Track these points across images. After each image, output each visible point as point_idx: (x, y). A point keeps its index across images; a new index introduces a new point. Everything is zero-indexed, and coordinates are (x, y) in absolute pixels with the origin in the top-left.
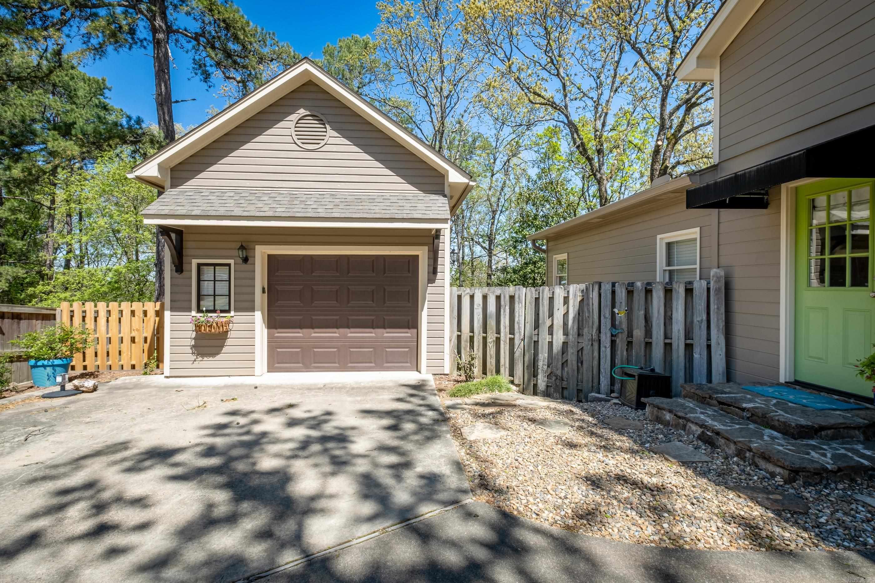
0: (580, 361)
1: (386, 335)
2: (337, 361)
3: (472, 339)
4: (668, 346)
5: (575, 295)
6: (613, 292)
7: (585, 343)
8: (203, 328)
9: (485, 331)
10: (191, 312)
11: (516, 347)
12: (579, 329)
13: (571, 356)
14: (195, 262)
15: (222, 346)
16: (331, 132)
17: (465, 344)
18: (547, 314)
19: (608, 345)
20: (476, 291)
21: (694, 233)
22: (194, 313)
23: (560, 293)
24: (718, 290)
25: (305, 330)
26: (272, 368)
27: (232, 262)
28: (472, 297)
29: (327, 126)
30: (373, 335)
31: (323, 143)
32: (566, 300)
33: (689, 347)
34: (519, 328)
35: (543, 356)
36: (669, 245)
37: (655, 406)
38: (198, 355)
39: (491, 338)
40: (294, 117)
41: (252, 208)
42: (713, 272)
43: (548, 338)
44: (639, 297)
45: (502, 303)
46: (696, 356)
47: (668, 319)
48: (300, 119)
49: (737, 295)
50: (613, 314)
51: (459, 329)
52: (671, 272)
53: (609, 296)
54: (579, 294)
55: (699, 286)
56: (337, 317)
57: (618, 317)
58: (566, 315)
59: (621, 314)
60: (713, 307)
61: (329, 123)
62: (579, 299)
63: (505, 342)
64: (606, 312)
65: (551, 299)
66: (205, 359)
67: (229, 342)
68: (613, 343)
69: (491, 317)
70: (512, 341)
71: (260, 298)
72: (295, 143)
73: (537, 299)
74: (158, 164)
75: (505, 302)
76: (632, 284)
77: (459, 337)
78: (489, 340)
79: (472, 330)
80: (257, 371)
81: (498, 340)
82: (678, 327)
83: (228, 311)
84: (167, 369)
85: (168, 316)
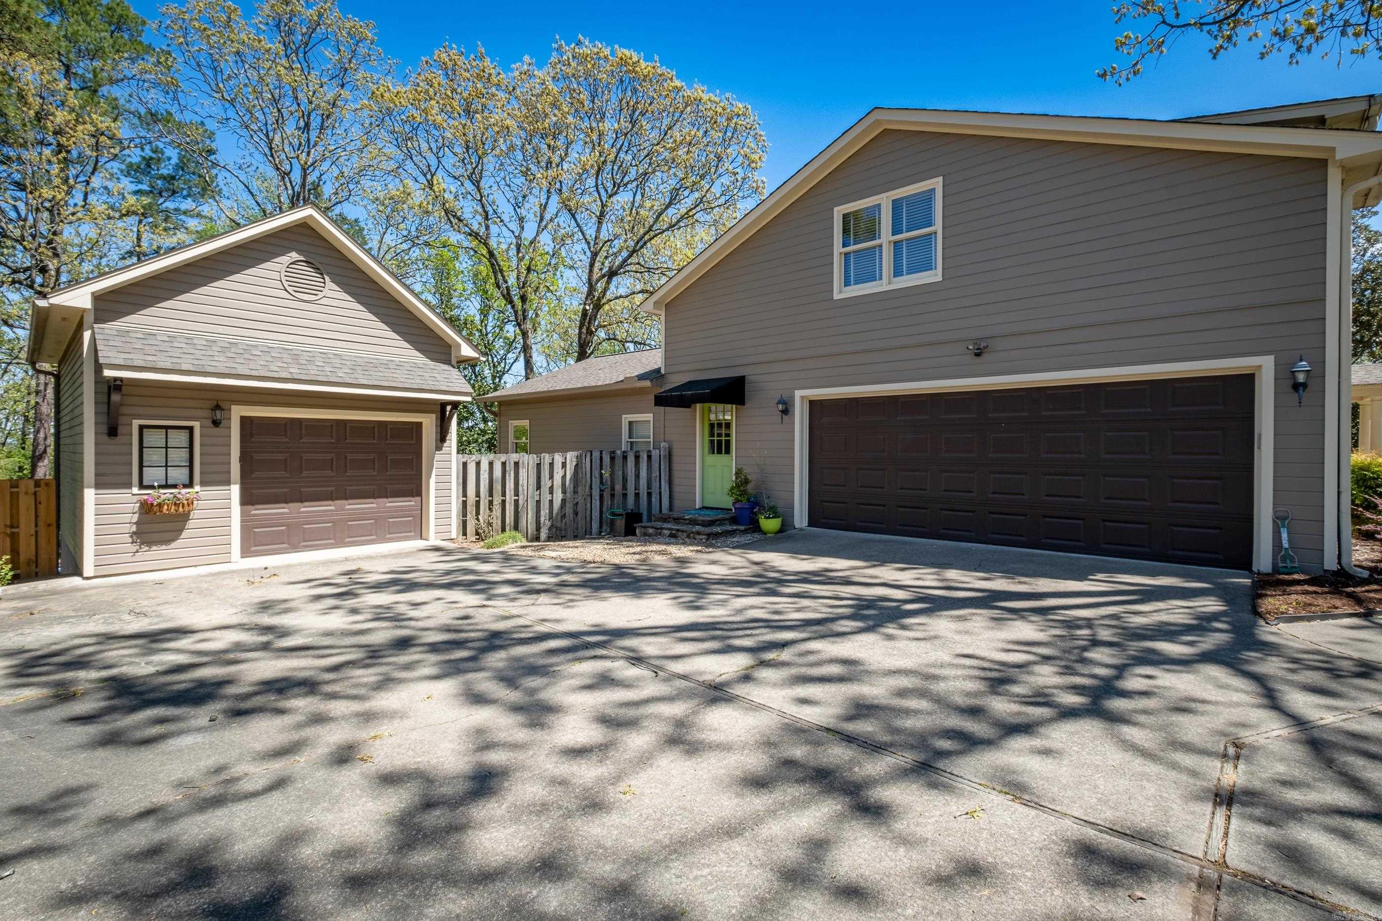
0: (576, 513)
1: (388, 505)
2: (332, 536)
3: (478, 503)
4: (637, 495)
5: (571, 461)
6: (601, 458)
7: (580, 499)
8: (166, 507)
9: (491, 494)
10: (131, 488)
11: (520, 507)
12: (574, 488)
13: (569, 510)
14: (136, 423)
15: (181, 531)
16: (330, 284)
17: (471, 509)
18: (547, 476)
19: (598, 498)
20: (483, 458)
21: (649, 417)
22: (135, 490)
23: (558, 459)
24: (665, 456)
25: (291, 505)
26: (246, 552)
27: (196, 425)
28: (478, 464)
29: (327, 278)
30: (375, 505)
31: (321, 295)
32: (564, 465)
33: (649, 494)
34: (523, 490)
35: (545, 512)
36: (630, 423)
37: (642, 527)
38: (142, 543)
39: (497, 500)
40: (285, 260)
42: (663, 444)
43: (549, 497)
44: (619, 461)
45: (508, 468)
46: (653, 500)
47: (637, 476)
48: (291, 264)
49: (675, 459)
50: (601, 475)
51: (465, 494)
52: (632, 443)
53: (598, 461)
54: (575, 460)
55: (655, 453)
56: (333, 488)
57: (604, 476)
58: (564, 477)
59: (606, 474)
60: (662, 467)
61: (328, 274)
62: (574, 464)
63: (510, 503)
64: (596, 473)
65: (552, 465)
66: (154, 548)
67: (191, 524)
68: (601, 496)
69: (497, 482)
70: (516, 502)
71: (235, 467)
72: (286, 290)
73: (539, 465)
74: (93, 293)
75: (510, 468)
76: (614, 452)
77: (464, 503)
78: (495, 503)
79: (478, 495)
80: (234, 556)
81: (504, 502)
82: (643, 482)
83: (190, 485)
84: (88, 568)
85: (90, 495)
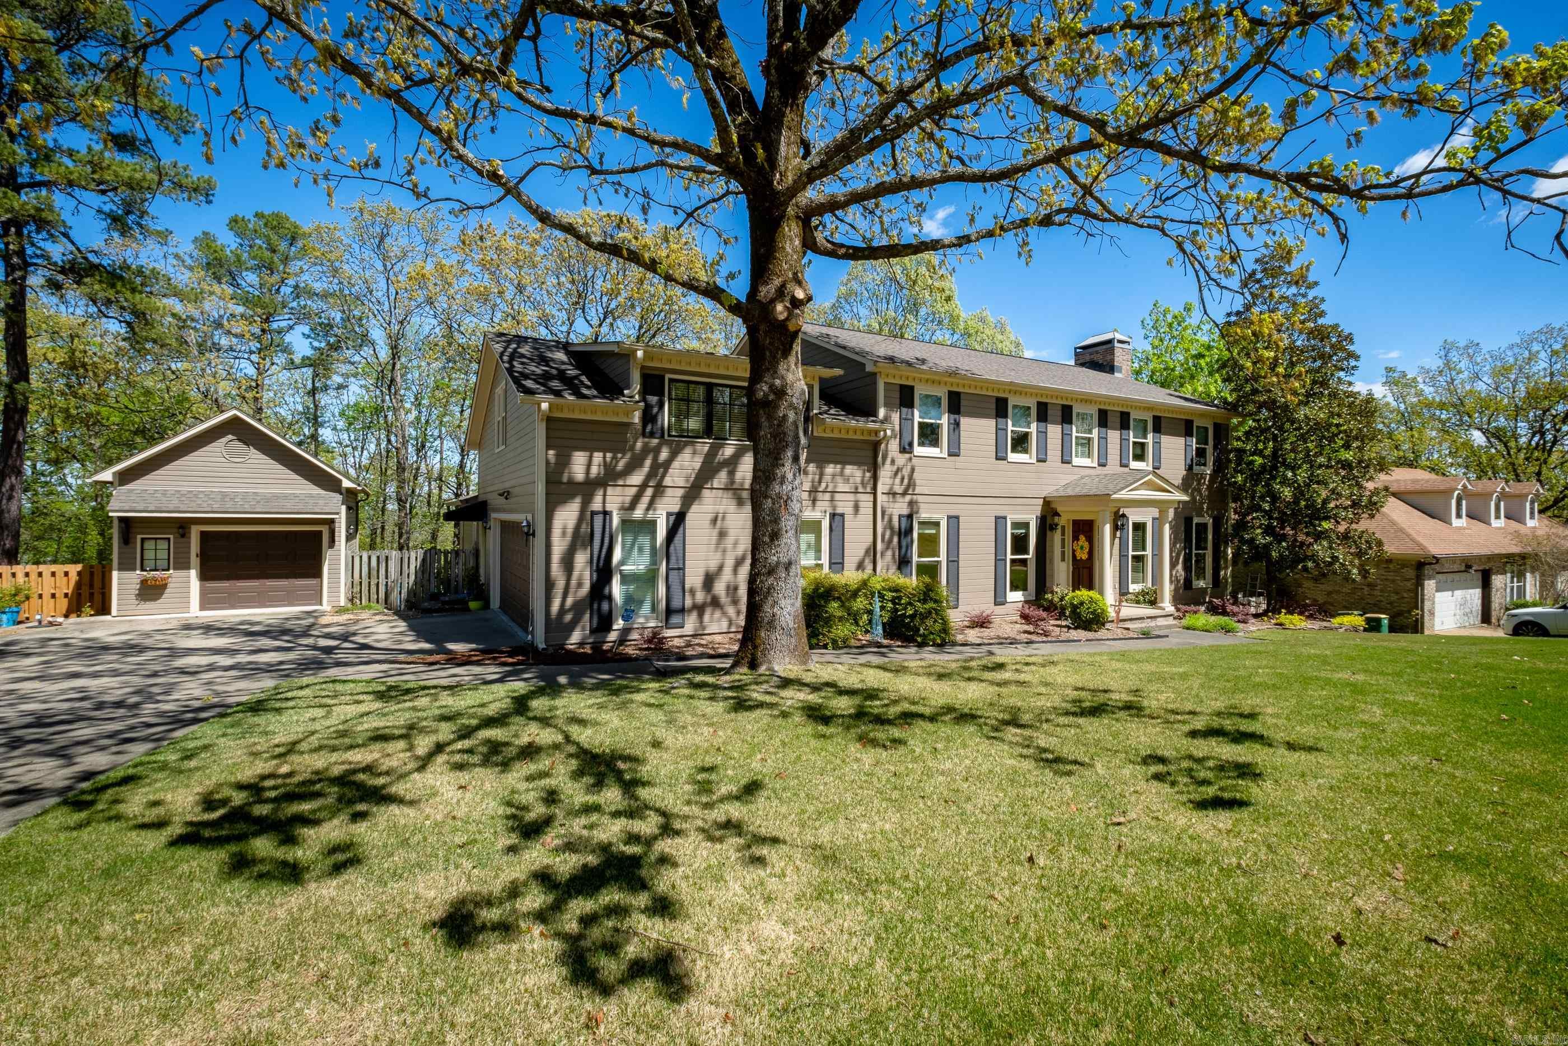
9: (370, 577)
10: (136, 571)
14: (140, 537)
15: (163, 594)
16: (253, 451)
17: (356, 587)
18: (406, 565)
20: (363, 554)
22: (138, 572)
23: (413, 555)
25: (229, 581)
26: (202, 608)
27: (171, 537)
28: (360, 557)
29: (251, 447)
30: (286, 583)
31: (249, 458)
32: (416, 558)
34: (391, 576)
38: (141, 600)
39: (373, 582)
40: (224, 440)
41: (194, 504)
45: (380, 560)
48: (229, 442)
51: (352, 577)
56: (258, 571)
58: (416, 566)
61: (252, 445)
63: (382, 584)
65: (408, 558)
66: (148, 603)
67: (167, 591)
69: (373, 568)
70: (386, 584)
71: (195, 560)
72: (226, 457)
73: (400, 558)
74: (113, 472)
77: (352, 583)
79: (362, 579)
80: (192, 610)
81: (378, 583)
83: (168, 570)
84: (114, 611)
85: (115, 574)
